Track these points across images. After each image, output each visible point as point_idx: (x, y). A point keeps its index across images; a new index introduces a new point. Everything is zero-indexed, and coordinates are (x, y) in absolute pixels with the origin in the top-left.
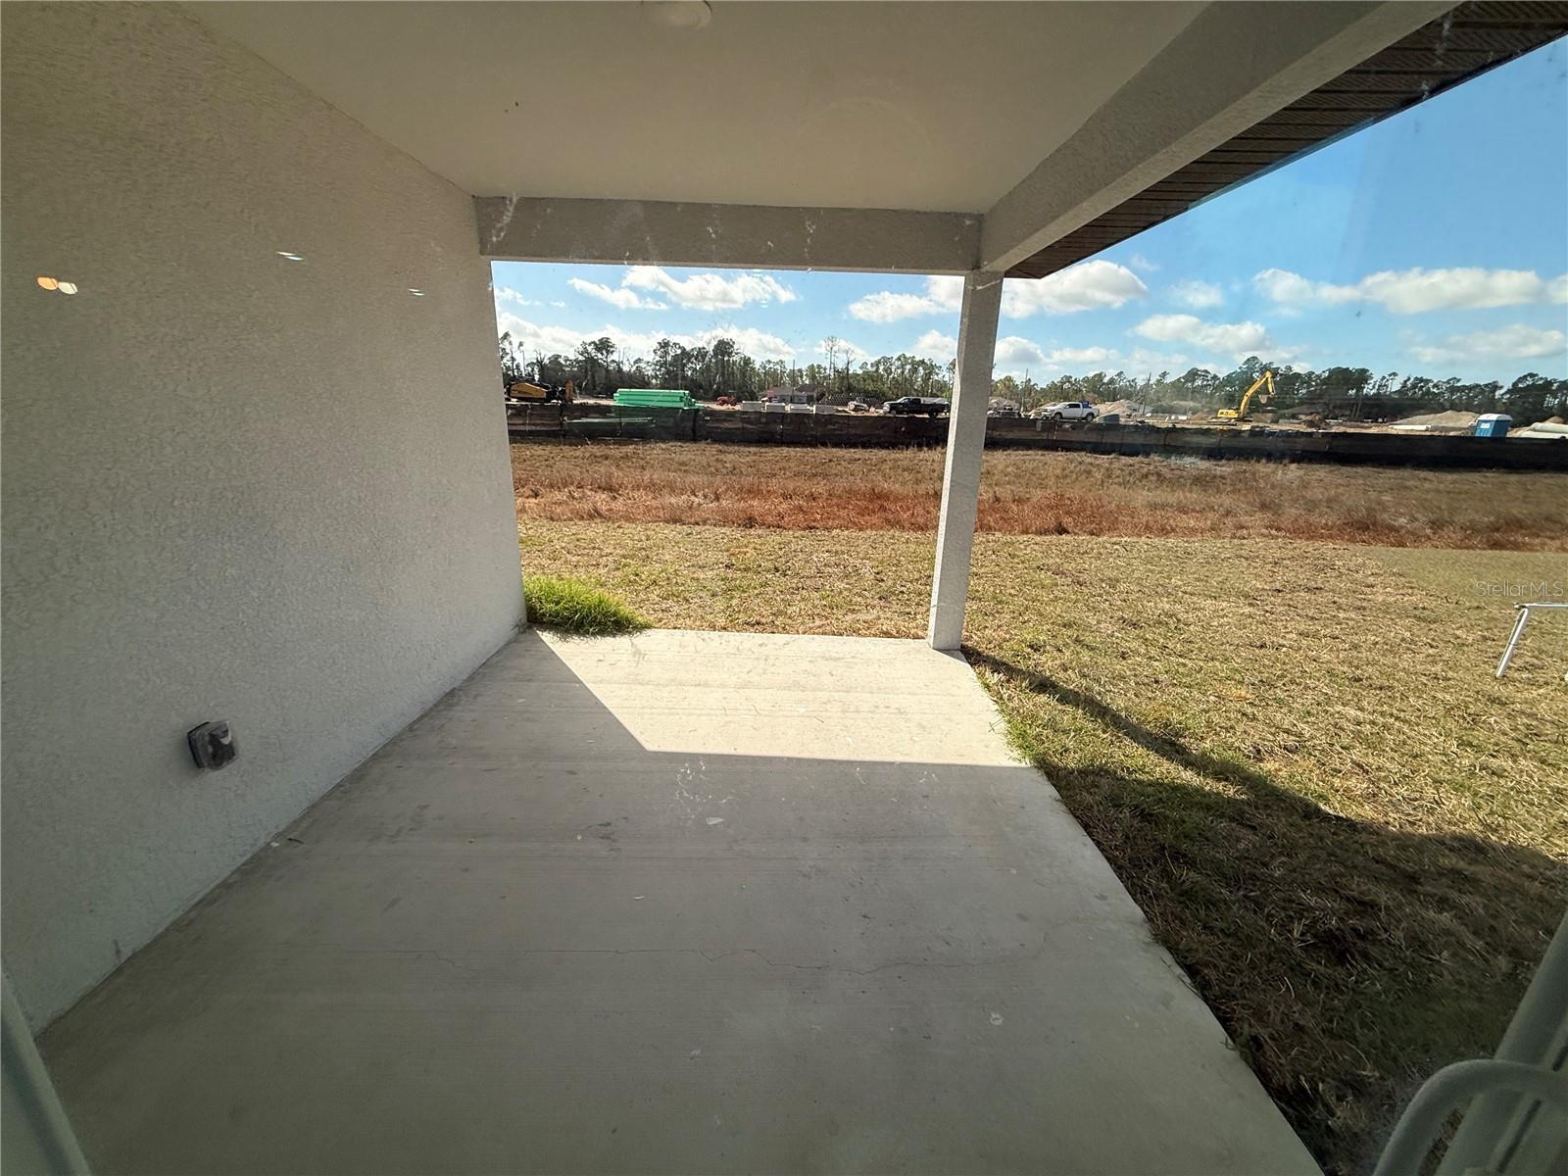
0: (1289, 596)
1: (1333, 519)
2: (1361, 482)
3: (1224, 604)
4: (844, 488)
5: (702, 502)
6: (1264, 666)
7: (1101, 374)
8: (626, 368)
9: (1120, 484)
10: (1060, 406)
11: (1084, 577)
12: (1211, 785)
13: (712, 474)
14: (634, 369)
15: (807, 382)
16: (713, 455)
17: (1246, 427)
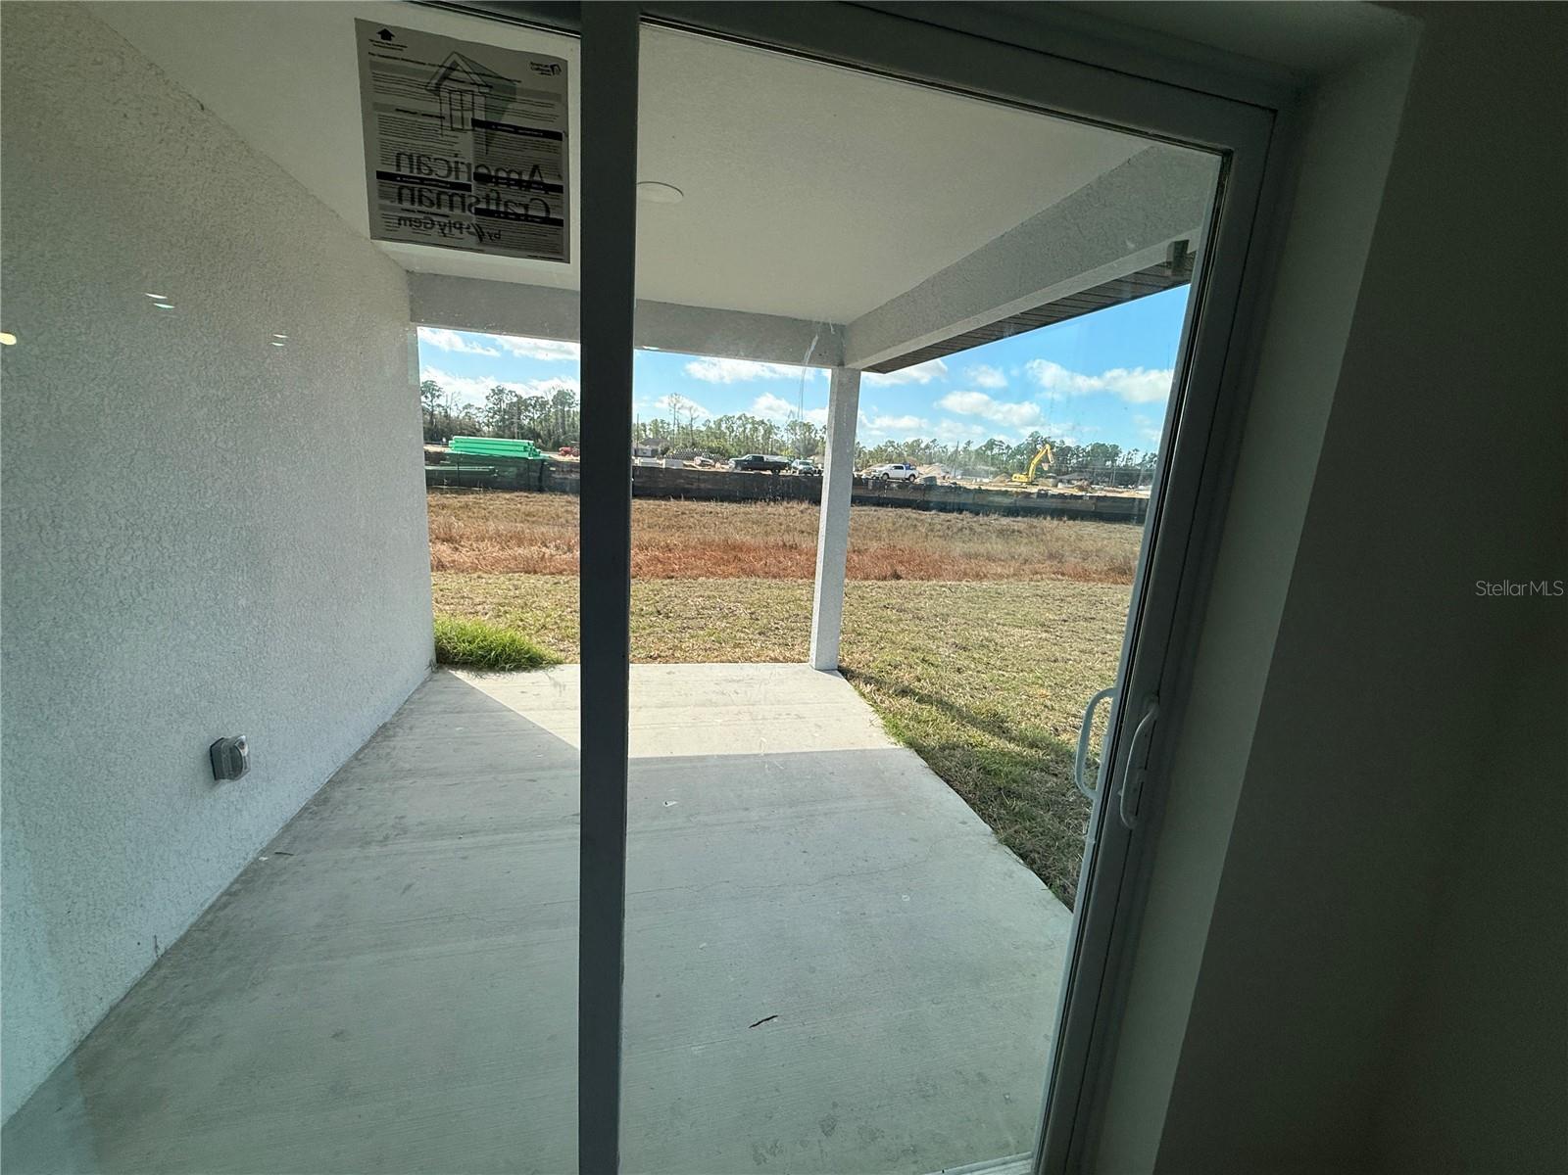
0: (1072, 624)
1: (1102, 566)
2: (1118, 536)
3: (1027, 632)
4: (699, 539)
5: (554, 553)
6: (1058, 674)
7: (918, 440)
8: (453, 414)
9: (940, 537)
10: (887, 468)
11: (922, 613)
12: (1027, 752)
13: (562, 526)
14: (463, 414)
15: (651, 436)
16: (562, 507)
17: (1034, 490)
